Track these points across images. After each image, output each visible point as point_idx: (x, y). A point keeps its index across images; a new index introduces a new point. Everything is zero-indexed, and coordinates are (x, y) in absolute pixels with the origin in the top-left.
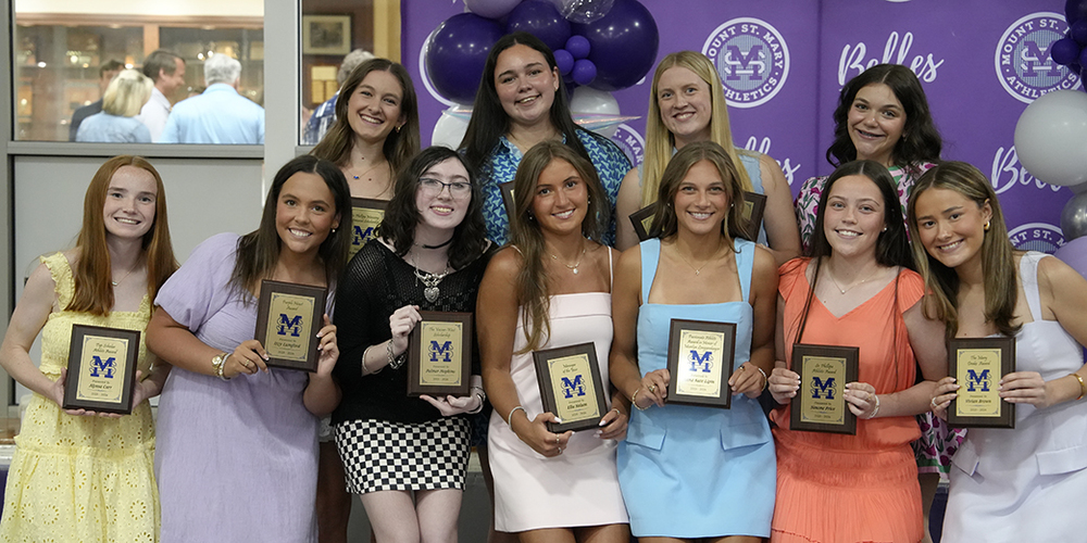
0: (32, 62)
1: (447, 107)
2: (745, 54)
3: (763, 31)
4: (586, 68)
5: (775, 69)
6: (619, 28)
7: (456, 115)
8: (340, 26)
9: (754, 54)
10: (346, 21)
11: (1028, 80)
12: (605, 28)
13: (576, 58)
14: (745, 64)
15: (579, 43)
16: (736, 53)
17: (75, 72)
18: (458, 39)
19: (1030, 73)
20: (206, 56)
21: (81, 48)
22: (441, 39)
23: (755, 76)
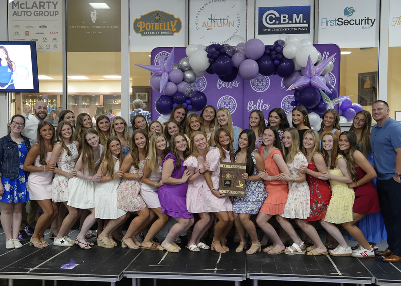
0: (74, 104)
1: (160, 115)
2: (227, 103)
3: (231, 98)
4: (190, 107)
5: (233, 106)
6: (198, 98)
7: (162, 117)
8: (145, 95)
9: (229, 103)
10: (147, 94)
11: (288, 109)
12: (195, 98)
13: (188, 104)
14: (227, 106)
15: (188, 101)
16: (225, 103)
17: (84, 106)
18: (162, 100)
19: (289, 108)
20: (114, 102)
21: (85, 100)
22: (159, 100)
23: (229, 108)
